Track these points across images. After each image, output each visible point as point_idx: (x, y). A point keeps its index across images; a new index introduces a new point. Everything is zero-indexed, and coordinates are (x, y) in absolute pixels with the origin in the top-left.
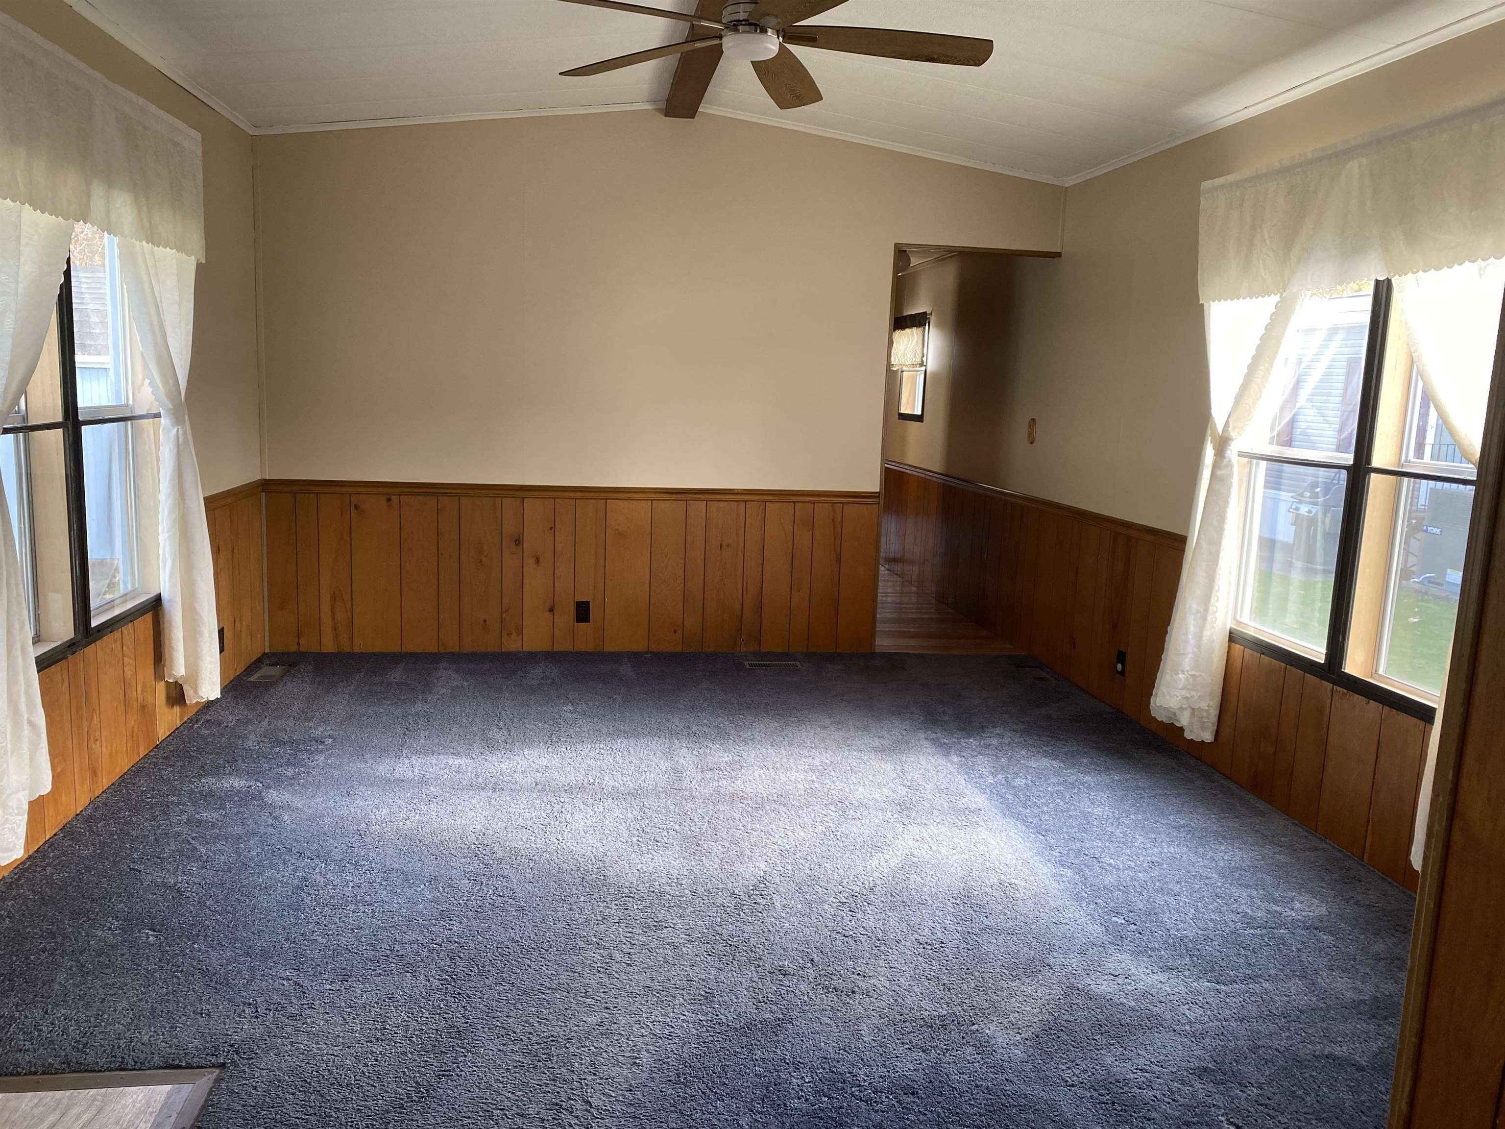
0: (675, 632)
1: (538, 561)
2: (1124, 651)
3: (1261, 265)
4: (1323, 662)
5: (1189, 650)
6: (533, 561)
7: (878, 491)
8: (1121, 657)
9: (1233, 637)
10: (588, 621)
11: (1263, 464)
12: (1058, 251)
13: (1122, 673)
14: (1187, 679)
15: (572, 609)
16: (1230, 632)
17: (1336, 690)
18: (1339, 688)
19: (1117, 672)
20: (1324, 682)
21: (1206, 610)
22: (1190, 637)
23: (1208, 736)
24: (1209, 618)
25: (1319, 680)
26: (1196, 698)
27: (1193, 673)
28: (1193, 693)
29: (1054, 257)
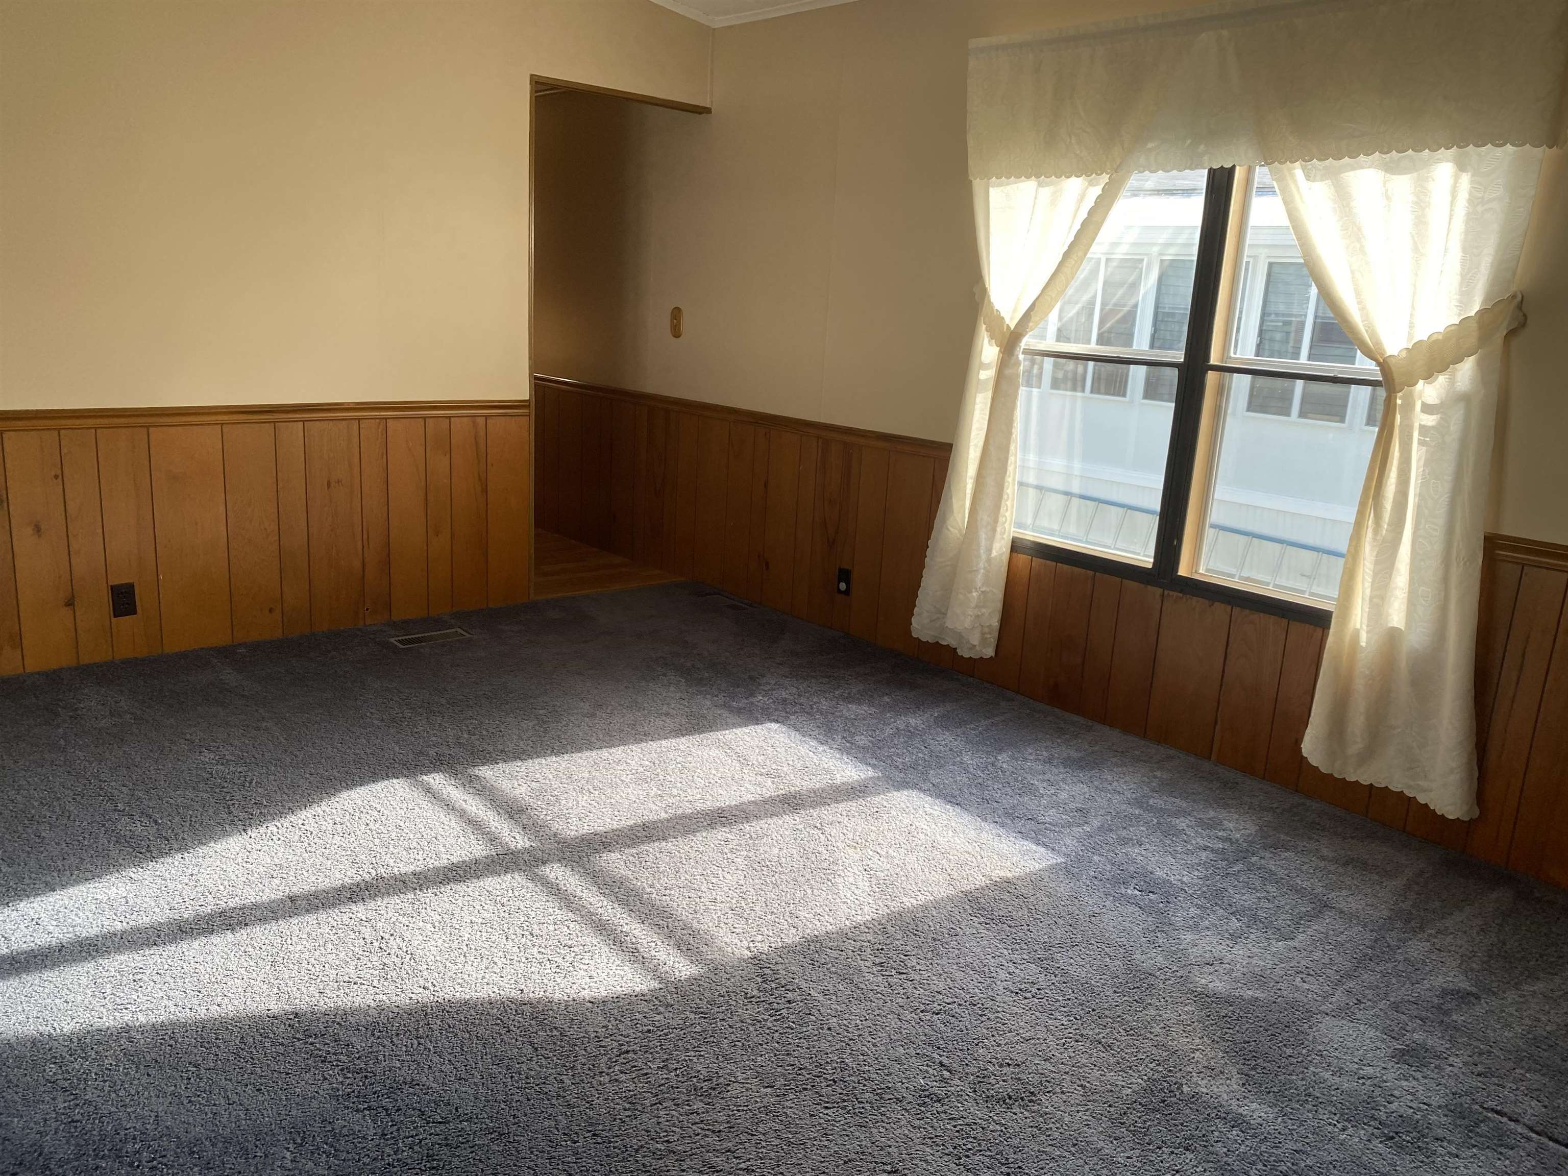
0: (271, 611)
1: (38, 529)
2: (846, 567)
3: (1073, 141)
4: (1150, 566)
5: (981, 565)
6: (29, 530)
7: (527, 398)
8: (844, 575)
9: (1016, 546)
10: (135, 613)
11: (1049, 362)
12: (708, 106)
13: (847, 592)
14: (979, 597)
15: (106, 599)
16: (1013, 542)
17: (1169, 594)
18: (1171, 593)
19: (839, 591)
20: (1149, 587)
21: (996, 521)
22: (982, 551)
23: (989, 652)
24: (999, 529)
25: (1142, 586)
26: (987, 615)
27: (983, 589)
28: (984, 610)
29: (700, 113)
